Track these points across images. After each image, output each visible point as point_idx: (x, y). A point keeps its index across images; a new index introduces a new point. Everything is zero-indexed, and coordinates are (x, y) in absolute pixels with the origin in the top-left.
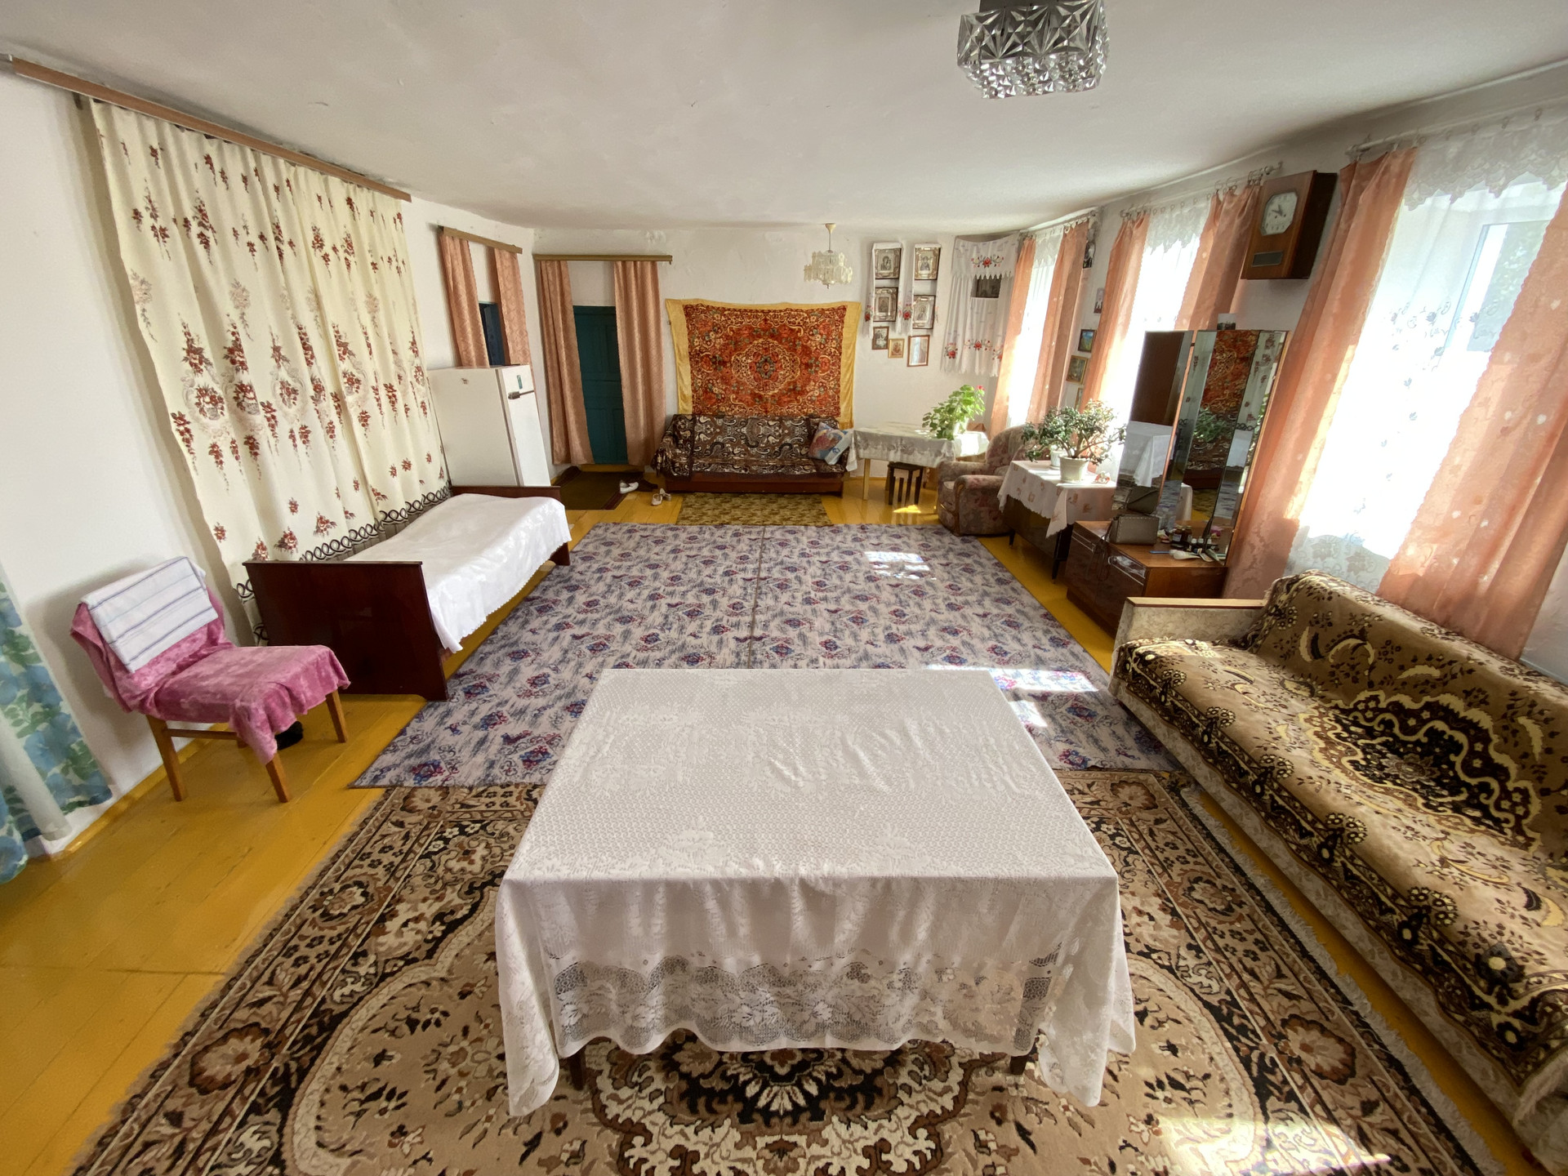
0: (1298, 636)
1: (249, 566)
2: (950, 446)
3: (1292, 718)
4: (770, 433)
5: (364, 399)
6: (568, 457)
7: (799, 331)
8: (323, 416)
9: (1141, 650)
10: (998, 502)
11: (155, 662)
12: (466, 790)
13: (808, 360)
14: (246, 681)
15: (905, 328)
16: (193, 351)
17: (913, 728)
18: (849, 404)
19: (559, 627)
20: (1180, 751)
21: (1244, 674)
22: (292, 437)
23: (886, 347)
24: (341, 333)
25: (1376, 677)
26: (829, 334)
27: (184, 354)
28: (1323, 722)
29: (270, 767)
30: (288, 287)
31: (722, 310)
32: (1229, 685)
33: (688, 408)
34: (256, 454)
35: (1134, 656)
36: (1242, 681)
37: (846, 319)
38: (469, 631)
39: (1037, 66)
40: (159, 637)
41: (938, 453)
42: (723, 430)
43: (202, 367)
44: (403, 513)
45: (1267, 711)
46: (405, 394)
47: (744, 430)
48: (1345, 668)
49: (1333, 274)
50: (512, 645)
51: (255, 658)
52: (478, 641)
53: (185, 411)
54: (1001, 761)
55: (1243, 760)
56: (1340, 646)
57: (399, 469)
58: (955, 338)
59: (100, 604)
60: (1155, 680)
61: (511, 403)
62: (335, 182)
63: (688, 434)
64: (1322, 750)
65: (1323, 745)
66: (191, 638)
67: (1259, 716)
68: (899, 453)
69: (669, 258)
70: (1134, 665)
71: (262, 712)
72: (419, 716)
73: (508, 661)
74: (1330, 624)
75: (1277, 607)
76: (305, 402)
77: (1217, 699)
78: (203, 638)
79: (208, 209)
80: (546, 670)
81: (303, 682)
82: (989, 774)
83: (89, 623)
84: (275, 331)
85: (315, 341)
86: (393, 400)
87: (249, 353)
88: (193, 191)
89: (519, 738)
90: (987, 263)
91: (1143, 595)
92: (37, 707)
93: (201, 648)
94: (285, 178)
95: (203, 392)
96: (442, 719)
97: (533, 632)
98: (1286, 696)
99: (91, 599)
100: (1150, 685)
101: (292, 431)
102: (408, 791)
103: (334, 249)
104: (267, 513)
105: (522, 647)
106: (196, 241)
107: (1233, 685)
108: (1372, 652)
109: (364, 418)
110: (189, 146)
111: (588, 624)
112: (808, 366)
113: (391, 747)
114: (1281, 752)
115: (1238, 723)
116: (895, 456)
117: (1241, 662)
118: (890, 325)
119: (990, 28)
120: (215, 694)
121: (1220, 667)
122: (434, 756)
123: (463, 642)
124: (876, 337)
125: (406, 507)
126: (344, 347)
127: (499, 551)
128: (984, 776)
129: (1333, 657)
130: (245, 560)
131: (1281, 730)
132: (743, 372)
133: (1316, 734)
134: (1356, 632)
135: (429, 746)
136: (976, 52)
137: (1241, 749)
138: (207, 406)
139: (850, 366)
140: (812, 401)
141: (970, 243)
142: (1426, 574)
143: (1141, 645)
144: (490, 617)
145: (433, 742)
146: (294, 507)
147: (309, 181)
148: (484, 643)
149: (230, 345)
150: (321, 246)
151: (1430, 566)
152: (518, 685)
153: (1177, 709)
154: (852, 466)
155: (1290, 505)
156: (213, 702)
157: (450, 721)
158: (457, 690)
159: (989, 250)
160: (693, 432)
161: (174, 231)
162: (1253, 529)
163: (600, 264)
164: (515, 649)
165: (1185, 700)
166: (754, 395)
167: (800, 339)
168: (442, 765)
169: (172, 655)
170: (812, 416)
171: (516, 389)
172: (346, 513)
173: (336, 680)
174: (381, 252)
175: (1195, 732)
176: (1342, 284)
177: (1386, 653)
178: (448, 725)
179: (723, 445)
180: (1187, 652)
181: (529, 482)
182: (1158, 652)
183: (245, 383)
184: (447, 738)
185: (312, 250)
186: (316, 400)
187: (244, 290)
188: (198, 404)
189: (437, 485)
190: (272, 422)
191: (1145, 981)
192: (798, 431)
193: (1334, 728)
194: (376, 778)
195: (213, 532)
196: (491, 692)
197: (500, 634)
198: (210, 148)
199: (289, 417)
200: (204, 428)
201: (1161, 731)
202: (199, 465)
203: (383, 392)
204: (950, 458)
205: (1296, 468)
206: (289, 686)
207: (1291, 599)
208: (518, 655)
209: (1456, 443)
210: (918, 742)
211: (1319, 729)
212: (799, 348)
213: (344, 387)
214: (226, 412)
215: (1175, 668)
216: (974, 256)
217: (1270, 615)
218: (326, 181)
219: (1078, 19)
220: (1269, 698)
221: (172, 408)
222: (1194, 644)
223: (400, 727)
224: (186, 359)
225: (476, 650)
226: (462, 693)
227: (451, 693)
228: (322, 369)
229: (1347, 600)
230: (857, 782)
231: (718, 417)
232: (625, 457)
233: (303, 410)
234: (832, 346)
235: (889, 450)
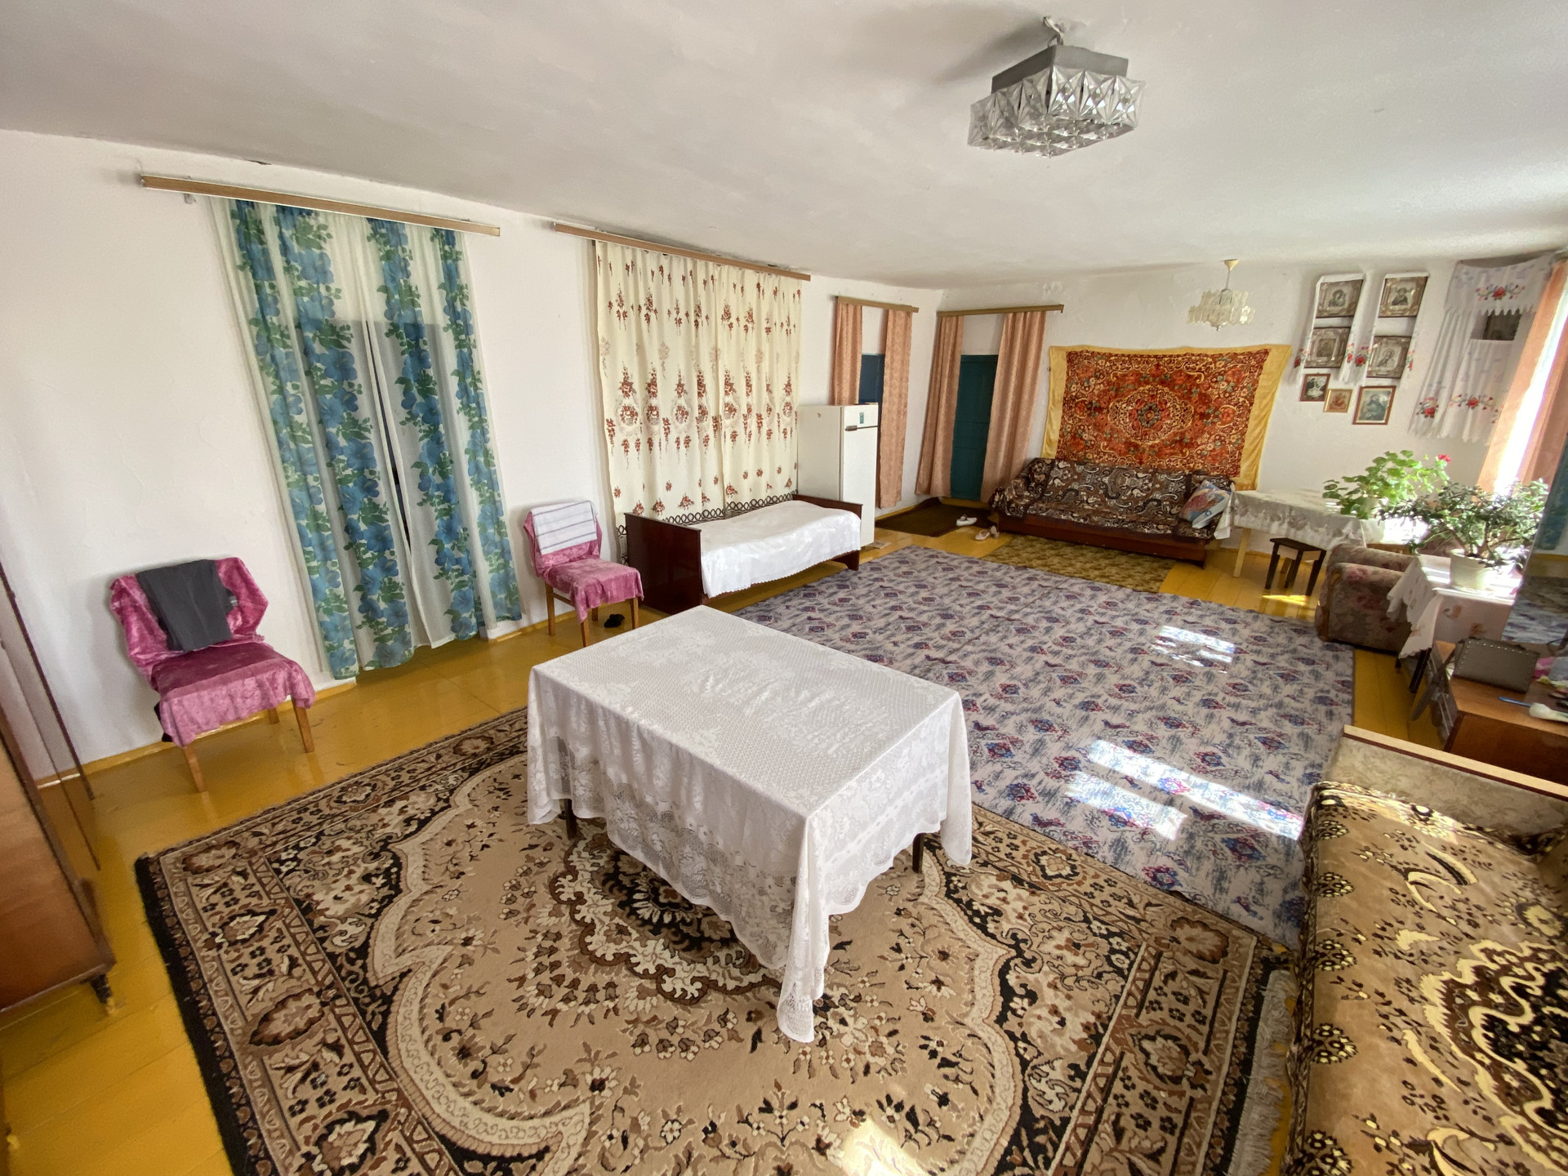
1: (628, 516)
2: (1357, 527)
4: (1136, 485)
5: (736, 423)
6: (928, 490)
7: (1199, 377)
8: (703, 431)
10: (1388, 603)
11: (558, 552)
13: (1204, 409)
15: (1355, 377)
16: (627, 382)
18: (1254, 464)
22: (678, 441)
23: (1322, 398)
24: (729, 376)
26: (1238, 381)
27: (621, 385)
29: (582, 626)
30: (697, 346)
31: (1108, 356)
33: (1053, 453)
34: (651, 449)
37: (1267, 365)
41: (1338, 533)
42: (1081, 477)
43: (630, 394)
44: (746, 505)
46: (771, 422)
47: (1106, 480)
53: (614, 419)
57: (752, 474)
58: (1437, 393)
59: (537, 517)
61: (847, 434)
62: (749, 273)
63: (1043, 477)
66: (579, 547)
68: (1285, 526)
69: (1060, 307)
71: (585, 593)
76: (691, 421)
78: (587, 548)
79: (654, 299)
81: (613, 585)
83: (531, 524)
84: (682, 374)
85: (708, 381)
86: (759, 425)
87: (660, 389)
88: (647, 288)
90: (1499, 294)
92: (501, 561)
93: (582, 554)
94: (711, 275)
95: (626, 408)
97: (787, 607)
99: (534, 512)
101: (679, 438)
103: (738, 320)
104: (650, 486)
106: (643, 318)
109: (733, 436)
110: (650, 260)
111: (826, 613)
112: (1203, 416)
115: (1345, 900)
116: (1279, 530)
118: (1332, 372)
124: (1308, 385)
125: (751, 501)
126: (729, 385)
130: (627, 512)
132: (1121, 420)
138: (627, 417)
139: (1263, 420)
140: (1202, 456)
141: (1478, 269)
146: (669, 487)
147: (730, 274)
149: (650, 381)
150: (729, 318)
154: (1222, 533)
156: (568, 582)
159: (1504, 277)
160: (1048, 476)
161: (632, 314)
163: (993, 317)
166: (1128, 444)
167: (1198, 386)
169: (567, 552)
170: (1198, 472)
171: (856, 423)
172: (704, 497)
173: (636, 591)
174: (776, 318)
179: (1077, 492)
180: (1406, 819)
183: (655, 405)
185: (719, 320)
186: (699, 420)
187: (667, 348)
188: (623, 415)
189: (781, 490)
190: (667, 431)
192: (1172, 487)
195: (614, 491)
198: (665, 262)
199: (679, 429)
200: (622, 429)
202: (615, 449)
203: (752, 418)
204: (1357, 542)
206: (602, 583)
212: (1195, 397)
213: (723, 413)
214: (638, 422)
216: (1482, 285)
218: (743, 274)
221: (607, 416)
222: (1427, 814)
224: (621, 389)
228: (709, 401)
231: (1079, 463)
232: (979, 494)
233: (689, 426)
234: (1241, 396)
235: (1272, 520)
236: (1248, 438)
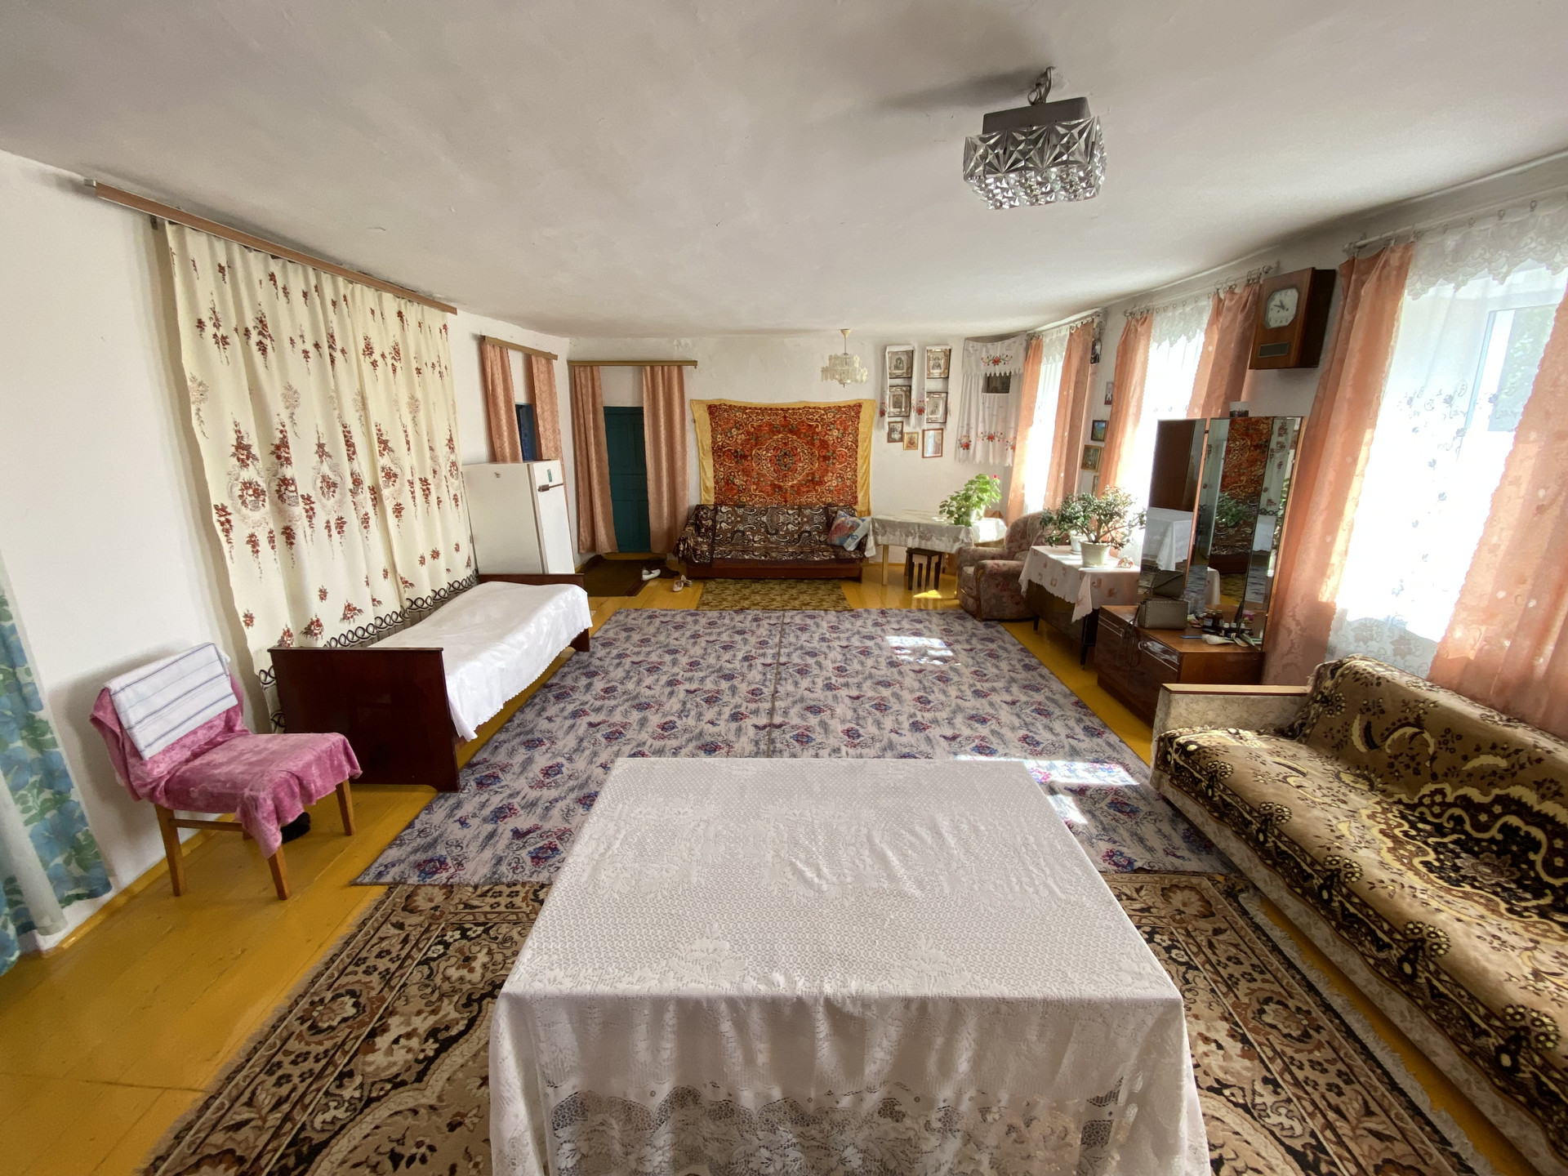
0: (1347, 726)
1: (273, 652)
2: (968, 532)
3: (1353, 814)
4: (789, 521)
5: (400, 492)
6: (593, 545)
7: (817, 426)
8: (359, 508)
9: (1181, 740)
10: (1020, 586)
11: (170, 748)
12: (471, 889)
13: (825, 454)
14: (257, 769)
15: (919, 423)
16: (241, 447)
17: (945, 825)
18: (867, 493)
19: (576, 714)
20: (1234, 851)
21: (1295, 766)
22: (328, 527)
23: (901, 440)
24: (383, 431)
25: (1439, 768)
26: (845, 429)
27: (233, 450)
28: (1387, 819)
29: (273, 862)
30: (337, 390)
31: (743, 409)
32: (1280, 777)
33: (710, 499)
34: (292, 544)
35: (1175, 746)
36: (1294, 773)
37: (862, 415)
38: (485, 717)
39: (1039, 179)
40: (176, 724)
41: (956, 539)
42: (744, 519)
43: (249, 462)
44: (429, 601)
45: (1326, 807)
46: (438, 487)
47: (764, 519)
48: (1404, 759)
49: (1342, 361)
50: (527, 733)
51: (270, 746)
52: (491, 730)
53: (228, 503)
54: (1043, 863)
55: (1305, 861)
56: (1396, 735)
57: (428, 558)
58: (968, 431)
59: (123, 689)
60: (1199, 772)
61: (541, 496)
62: (388, 297)
63: (710, 523)
64: (1390, 850)
65: (1391, 845)
66: (209, 725)
67: (1316, 812)
68: (917, 539)
69: (694, 363)
70: (1176, 756)
71: (269, 802)
72: (429, 808)
73: (522, 750)
74: (1383, 712)
75: (1322, 693)
76: (343, 495)
77: (1270, 793)
78: (220, 725)
79: (268, 321)
80: (560, 760)
81: (314, 770)
82: (1031, 878)
83: (110, 709)
84: (321, 430)
85: (358, 439)
86: (426, 493)
87: (294, 452)
88: (256, 304)
89: (529, 832)
90: (996, 362)
91: (1178, 682)
92: (47, 794)
93: (217, 735)
94: (342, 293)
95: (247, 485)
96: (452, 811)
97: (550, 719)
98: (1344, 790)
99: (114, 685)
100: (1195, 778)
101: (328, 522)
102: (411, 889)
103: (383, 356)
104: (297, 600)
105: (537, 735)
106: (255, 348)
107: (1285, 778)
108: (1431, 741)
109: (398, 510)
110: (256, 264)
111: (604, 711)
112: (826, 458)
113: (397, 841)
114: (1346, 852)
115: (1296, 819)
116: (913, 543)
117: (1291, 753)
118: (905, 420)
119: (993, 147)
120: (225, 783)
121: (1269, 759)
122: (441, 850)
123: (479, 730)
124: (891, 431)
125: (432, 594)
126: (384, 443)
127: (520, 637)
128: (1025, 879)
129: (1390, 747)
130: (270, 646)
131: (1343, 828)
132: (764, 465)
133: (1382, 832)
134: (1412, 720)
135: (435, 841)
136: (981, 168)
137: (1302, 850)
138: (249, 499)
139: (867, 458)
140: (830, 491)
141: (980, 344)
142: (1476, 657)
143: (1181, 734)
144: (506, 704)
145: (441, 836)
146: (323, 594)
147: (364, 296)
148: (499, 731)
149: (277, 442)
150: (371, 354)
151: (1481, 650)
152: (531, 775)
153: (1226, 805)
154: (871, 551)
155: (1324, 588)
156: (224, 791)
157: (460, 814)
158: (468, 780)
159: (998, 350)
160: (714, 521)
161: (235, 340)
162: (1288, 612)
163: (629, 369)
164: (530, 737)
165: (1235, 794)
166: (774, 486)
167: (818, 434)
168: (449, 861)
169: (188, 741)
170: (830, 505)
171: (546, 482)
172: (374, 600)
173: (347, 769)
174: (425, 358)
175: (1248, 830)
176: (1353, 370)
177: (1446, 742)
178: (457, 817)
179: (743, 533)
180: (1232, 742)
181: (554, 569)
182: (1200, 742)
183: (288, 477)
184: (455, 831)
185: (362, 357)
186: (353, 493)
187: (295, 392)
188: (241, 497)
189: (463, 573)
190: (310, 514)
191: (1218, 1123)
192: (816, 519)
193: (1400, 825)
194: (380, 874)
195: (242, 619)
196: (503, 784)
197: (516, 722)
198: (275, 267)
199: (326, 509)
200: (244, 518)
201: (1212, 829)
202: (236, 554)
203: (418, 486)
204: (969, 544)
205: (1326, 550)
206: (300, 775)
207: (1336, 685)
208: (532, 744)
209: (1491, 522)
210: (951, 841)
211: (1384, 826)
212: (817, 442)
213: (381, 481)
214: (267, 504)
215: (1220, 759)
216: (984, 355)
217: (1316, 702)
218: (380, 298)
219: (1076, 136)
220: (1325, 792)
221: (215, 500)
222: (1238, 733)
223: (409, 819)
224: (234, 455)
225: (491, 738)
226: (473, 784)
227: (462, 783)
228: (362, 465)
229: (1395, 685)
230: (885, 886)
231: (739, 507)
232: (649, 546)
233: (341, 503)
234: (849, 440)
235: (907, 536)
236: (860, 475)
